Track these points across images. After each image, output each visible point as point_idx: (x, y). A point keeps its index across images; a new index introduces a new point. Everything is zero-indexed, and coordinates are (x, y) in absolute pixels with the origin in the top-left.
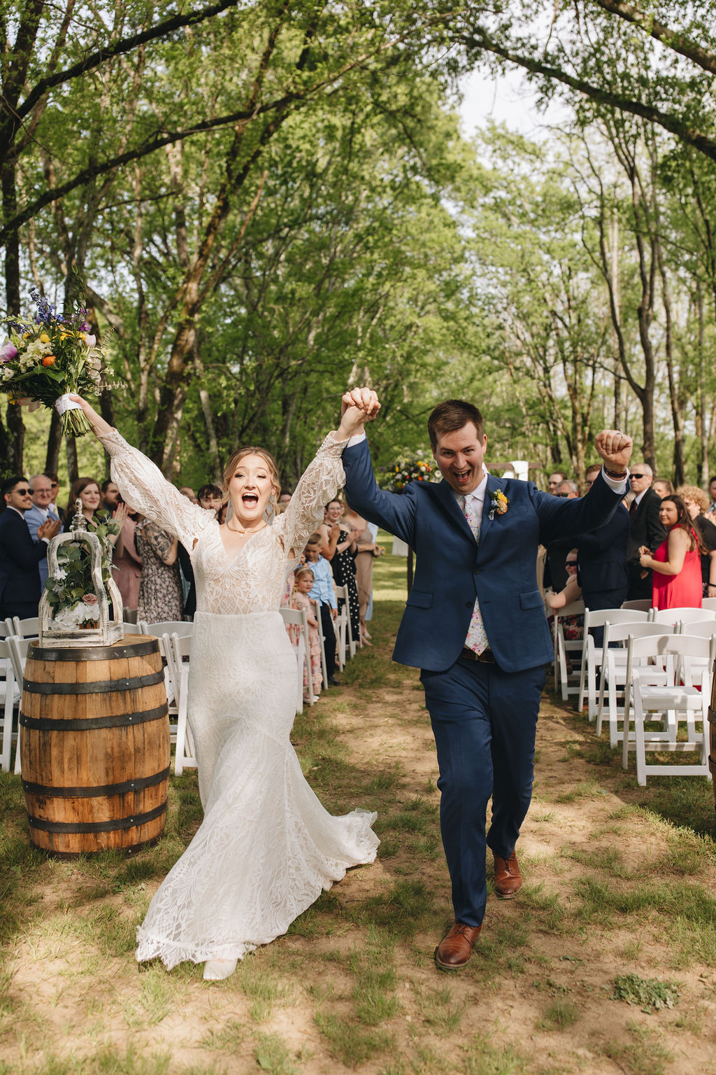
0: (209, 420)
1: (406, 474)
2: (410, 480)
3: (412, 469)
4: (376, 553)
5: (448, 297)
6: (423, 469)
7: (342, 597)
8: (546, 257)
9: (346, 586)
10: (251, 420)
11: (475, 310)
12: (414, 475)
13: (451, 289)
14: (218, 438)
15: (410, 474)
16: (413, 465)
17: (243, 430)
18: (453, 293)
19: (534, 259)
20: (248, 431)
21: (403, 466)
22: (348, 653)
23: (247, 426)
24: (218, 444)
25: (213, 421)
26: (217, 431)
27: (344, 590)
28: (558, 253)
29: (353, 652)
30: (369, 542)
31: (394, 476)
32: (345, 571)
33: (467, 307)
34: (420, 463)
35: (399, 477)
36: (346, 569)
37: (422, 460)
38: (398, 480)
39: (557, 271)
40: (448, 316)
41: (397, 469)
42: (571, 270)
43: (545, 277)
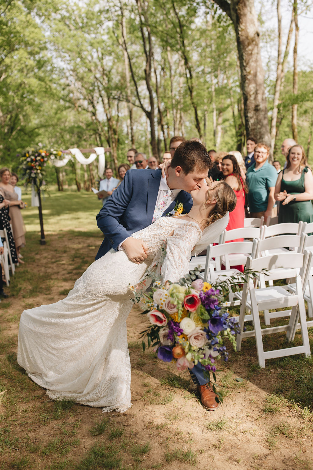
1: (33, 157)
2: (36, 161)
3: (36, 154)
4: (21, 206)
5: (39, 68)
6: (43, 154)
7: (3, 236)
8: (89, 48)
9: (5, 229)
11: (54, 76)
12: (38, 158)
13: (41, 64)
15: (36, 157)
16: (37, 152)
18: (42, 66)
19: (83, 48)
21: (30, 153)
22: (10, 271)
27: (4, 232)
28: (96, 45)
29: (14, 270)
30: (16, 199)
31: (25, 160)
32: (4, 219)
33: (50, 75)
34: (41, 151)
35: (29, 159)
36: (5, 218)
37: (42, 149)
38: (28, 162)
39: (95, 55)
40: (41, 79)
41: (27, 155)
42: (103, 54)
43: (90, 58)
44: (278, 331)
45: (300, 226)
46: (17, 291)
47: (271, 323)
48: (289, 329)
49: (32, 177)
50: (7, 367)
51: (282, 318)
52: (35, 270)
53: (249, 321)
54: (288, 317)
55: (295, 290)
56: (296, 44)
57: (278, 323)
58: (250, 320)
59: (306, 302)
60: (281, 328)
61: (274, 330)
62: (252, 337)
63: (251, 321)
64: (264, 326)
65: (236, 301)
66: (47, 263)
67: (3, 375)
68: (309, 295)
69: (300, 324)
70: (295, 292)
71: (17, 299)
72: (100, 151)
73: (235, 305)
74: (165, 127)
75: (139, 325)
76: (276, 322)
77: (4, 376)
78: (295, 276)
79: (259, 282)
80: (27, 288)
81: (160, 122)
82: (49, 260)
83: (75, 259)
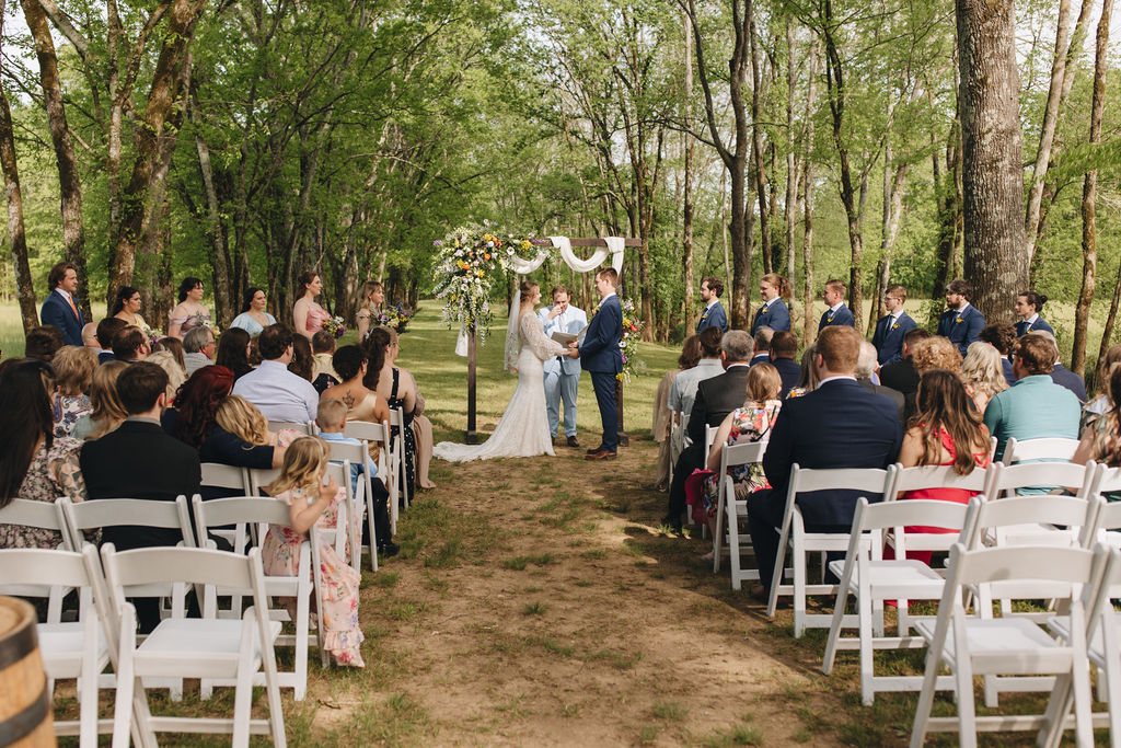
0: (208, 177)
1: (469, 249)
2: (475, 258)
3: (477, 243)
5: (496, 45)
6: (491, 244)
10: (262, 181)
12: (480, 252)
13: (498, 39)
14: (221, 201)
15: (474, 249)
16: (478, 239)
17: (253, 192)
20: (258, 192)
21: (464, 239)
23: (257, 188)
24: (219, 208)
25: (214, 180)
26: (218, 192)
31: (452, 254)
34: (487, 236)
35: (460, 253)
37: (491, 232)
38: (457, 259)
41: (457, 244)
42: (636, 22)
43: (606, 28)
44: (1016, 728)
45: (1087, 472)
46: (413, 547)
47: (999, 703)
48: (1044, 726)
49: (462, 292)
50: (388, 723)
51: (1029, 694)
52: (453, 504)
53: (945, 692)
54: (1044, 695)
55: (1066, 633)
56: (1105, 17)
57: (1018, 707)
58: (948, 688)
59: (1093, 664)
60: (1024, 722)
61: (1005, 723)
62: (951, 733)
63: (951, 692)
64: (981, 709)
65: (914, 638)
66: (478, 490)
67: (380, 739)
68: (1101, 651)
69: (1072, 717)
70: (1064, 638)
71: (412, 567)
72: (617, 244)
73: (911, 646)
74: (767, 189)
75: (680, 665)
76: (1014, 703)
77: (383, 742)
78: (1068, 596)
79: (976, 599)
80: (435, 544)
81: (755, 176)
82: (483, 482)
83: (541, 487)
